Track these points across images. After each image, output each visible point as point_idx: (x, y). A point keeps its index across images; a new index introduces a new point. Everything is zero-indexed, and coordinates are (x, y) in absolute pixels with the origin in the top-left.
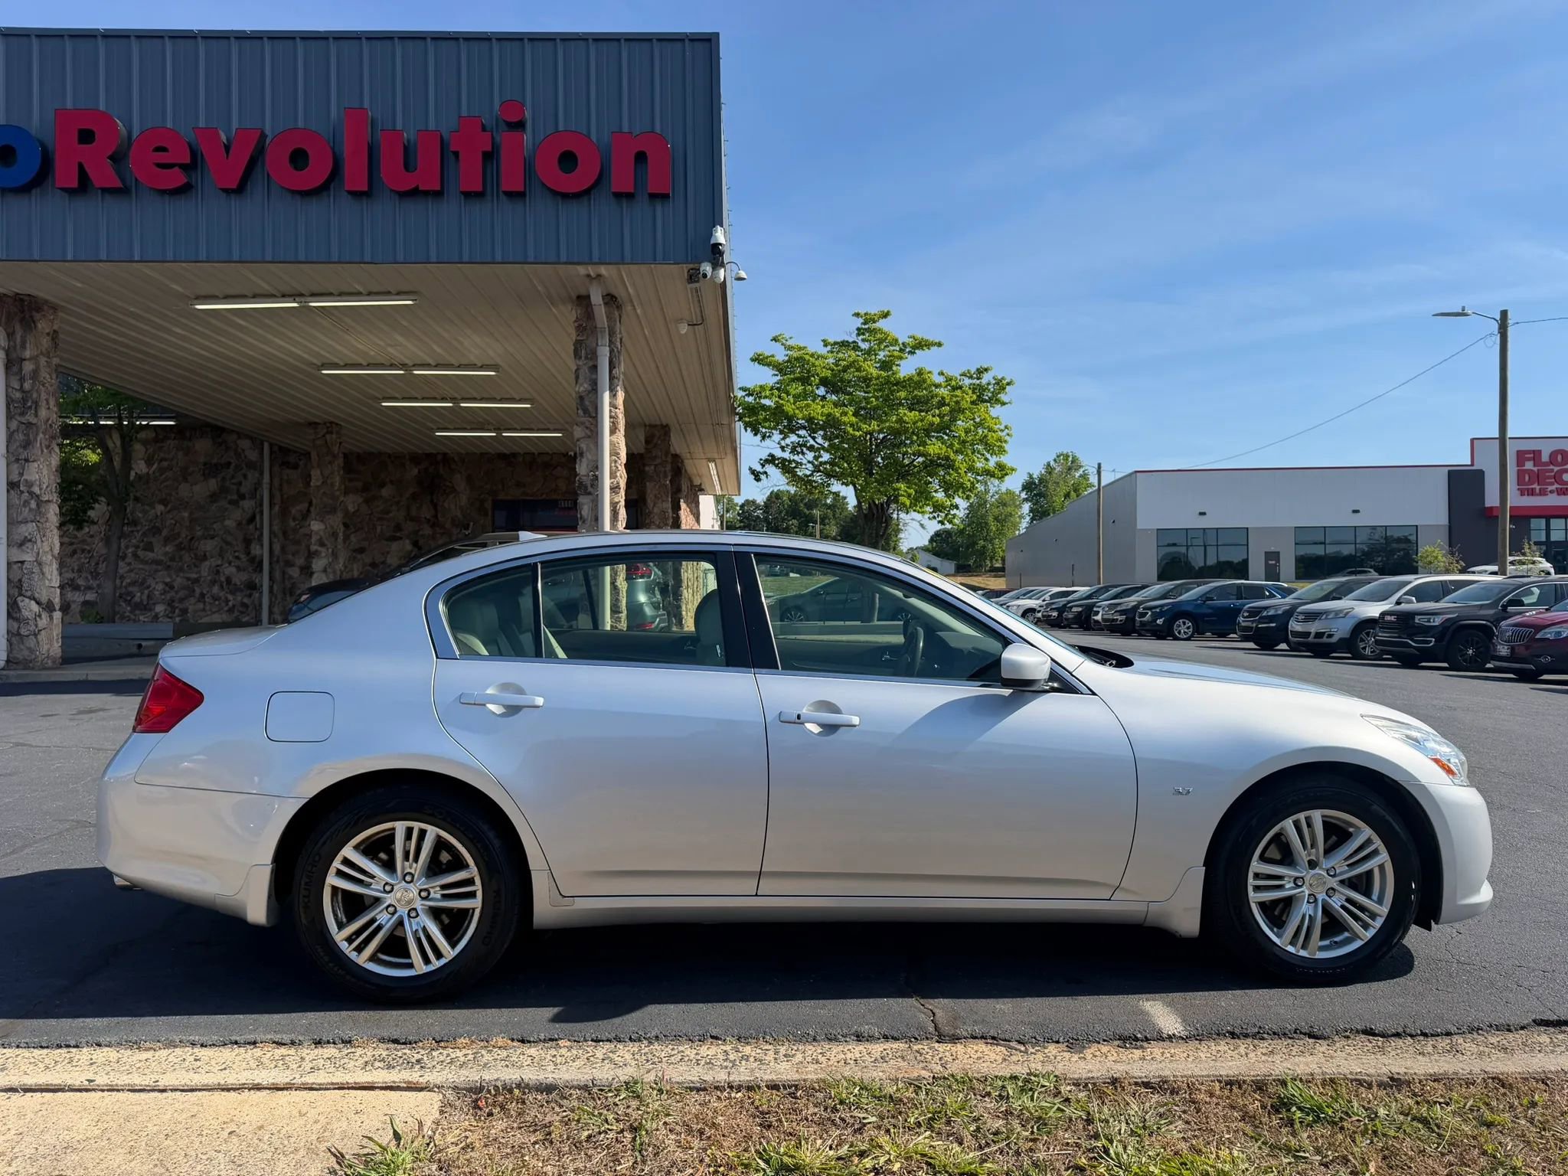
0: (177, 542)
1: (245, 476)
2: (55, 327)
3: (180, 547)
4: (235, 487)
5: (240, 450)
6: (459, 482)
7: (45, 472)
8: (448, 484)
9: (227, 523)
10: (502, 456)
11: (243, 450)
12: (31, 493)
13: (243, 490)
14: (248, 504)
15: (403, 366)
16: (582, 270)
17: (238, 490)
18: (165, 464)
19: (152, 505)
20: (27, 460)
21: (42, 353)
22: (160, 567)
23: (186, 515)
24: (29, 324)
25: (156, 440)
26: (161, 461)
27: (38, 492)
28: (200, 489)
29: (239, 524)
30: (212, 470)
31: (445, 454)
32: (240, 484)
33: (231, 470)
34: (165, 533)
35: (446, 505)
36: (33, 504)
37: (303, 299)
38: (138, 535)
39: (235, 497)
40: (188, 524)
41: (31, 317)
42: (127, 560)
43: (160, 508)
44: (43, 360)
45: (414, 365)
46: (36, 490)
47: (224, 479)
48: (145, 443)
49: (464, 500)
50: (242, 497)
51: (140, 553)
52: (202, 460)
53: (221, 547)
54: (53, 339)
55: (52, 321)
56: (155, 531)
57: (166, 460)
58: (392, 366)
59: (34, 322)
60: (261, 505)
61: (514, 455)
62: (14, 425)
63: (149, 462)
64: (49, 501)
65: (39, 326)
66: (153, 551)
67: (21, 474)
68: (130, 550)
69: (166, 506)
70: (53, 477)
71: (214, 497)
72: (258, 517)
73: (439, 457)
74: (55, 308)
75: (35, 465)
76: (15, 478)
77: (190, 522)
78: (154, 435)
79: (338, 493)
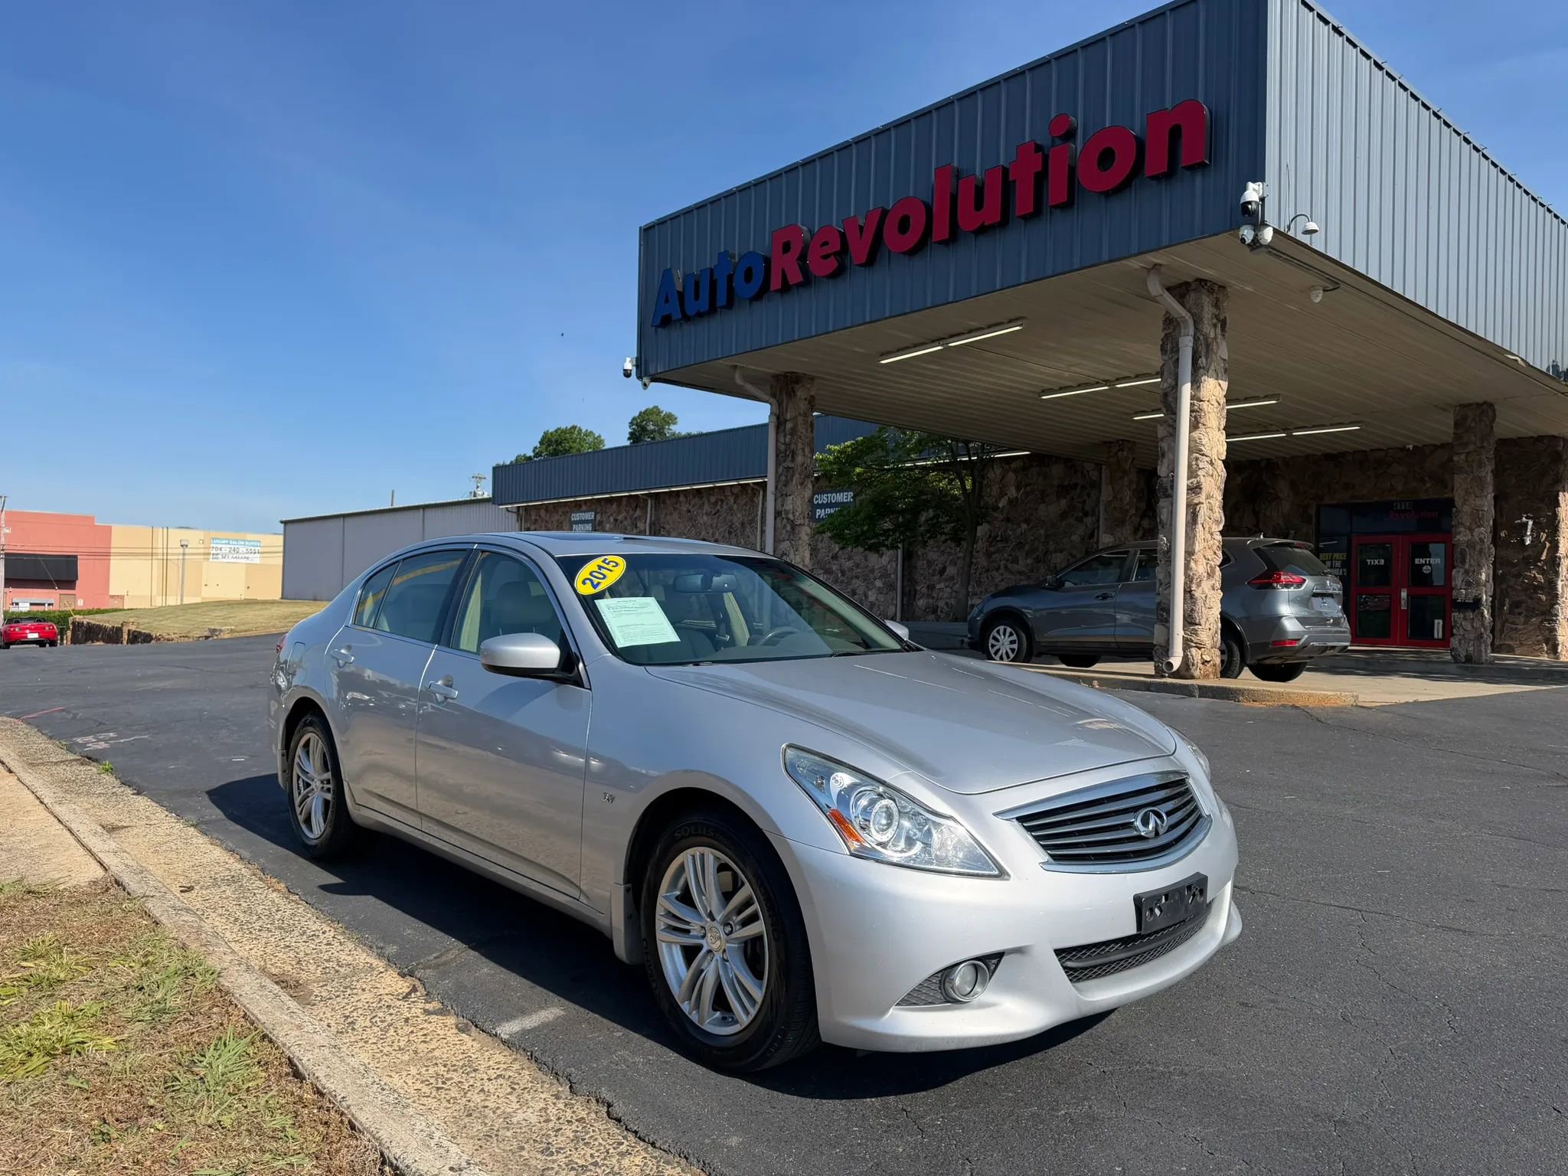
0: (1034, 556)
1: (1089, 495)
2: (812, 393)
3: (1038, 560)
4: (1080, 505)
5: (1085, 471)
6: (1283, 488)
7: (799, 503)
8: (1271, 491)
9: (1074, 538)
10: (1329, 457)
11: (1088, 472)
12: (788, 519)
13: (1087, 508)
14: (1088, 520)
15: (1106, 382)
16: (1134, 264)
17: (1083, 508)
18: (1029, 489)
19: (1019, 526)
20: (786, 495)
21: (800, 414)
22: (1022, 578)
23: (1042, 532)
24: (791, 394)
25: (1024, 469)
26: (1026, 486)
27: (792, 518)
28: (1051, 509)
29: (1083, 539)
30: (1064, 490)
31: (1268, 460)
32: (1084, 502)
33: (1078, 490)
34: (1027, 548)
35: (1268, 513)
36: (789, 528)
37: (945, 342)
38: (1009, 550)
39: (1081, 514)
40: (1043, 539)
41: (793, 388)
42: (1000, 571)
43: (1024, 526)
44: (800, 419)
45: (1117, 379)
46: (791, 516)
47: (1072, 499)
48: (1015, 471)
49: (1286, 506)
50: (1086, 514)
51: (1009, 565)
52: (1056, 482)
53: (1068, 560)
54: (809, 402)
55: (809, 389)
56: (1020, 545)
57: (1030, 484)
58: (1097, 384)
59: (794, 392)
60: (1098, 521)
61: (1343, 454)
62: (780, 470)
63: (1018, 489)
64: (800, 524)
65: (798, 394)
66: (1018, 563)
67: (783, 505)
68: (1002, 563)
69: (1028, 524)
70: (805, 507)
71: (1064, 515)
72: (1096, 534)
73: (1263, 464)
74: (812, 379)
75: (791, 498)
76: (779, 508)
77: (1046, 538)
78: (1022, 464)
79: (1128, 507)
